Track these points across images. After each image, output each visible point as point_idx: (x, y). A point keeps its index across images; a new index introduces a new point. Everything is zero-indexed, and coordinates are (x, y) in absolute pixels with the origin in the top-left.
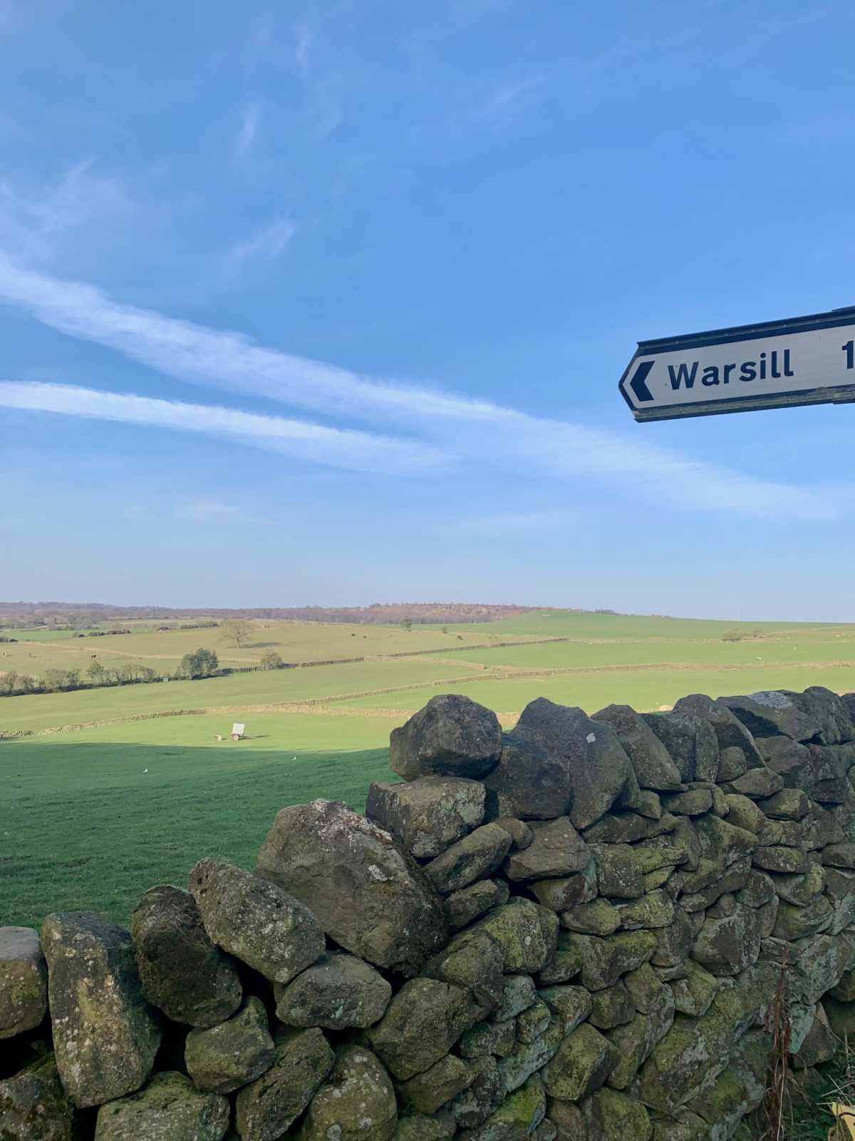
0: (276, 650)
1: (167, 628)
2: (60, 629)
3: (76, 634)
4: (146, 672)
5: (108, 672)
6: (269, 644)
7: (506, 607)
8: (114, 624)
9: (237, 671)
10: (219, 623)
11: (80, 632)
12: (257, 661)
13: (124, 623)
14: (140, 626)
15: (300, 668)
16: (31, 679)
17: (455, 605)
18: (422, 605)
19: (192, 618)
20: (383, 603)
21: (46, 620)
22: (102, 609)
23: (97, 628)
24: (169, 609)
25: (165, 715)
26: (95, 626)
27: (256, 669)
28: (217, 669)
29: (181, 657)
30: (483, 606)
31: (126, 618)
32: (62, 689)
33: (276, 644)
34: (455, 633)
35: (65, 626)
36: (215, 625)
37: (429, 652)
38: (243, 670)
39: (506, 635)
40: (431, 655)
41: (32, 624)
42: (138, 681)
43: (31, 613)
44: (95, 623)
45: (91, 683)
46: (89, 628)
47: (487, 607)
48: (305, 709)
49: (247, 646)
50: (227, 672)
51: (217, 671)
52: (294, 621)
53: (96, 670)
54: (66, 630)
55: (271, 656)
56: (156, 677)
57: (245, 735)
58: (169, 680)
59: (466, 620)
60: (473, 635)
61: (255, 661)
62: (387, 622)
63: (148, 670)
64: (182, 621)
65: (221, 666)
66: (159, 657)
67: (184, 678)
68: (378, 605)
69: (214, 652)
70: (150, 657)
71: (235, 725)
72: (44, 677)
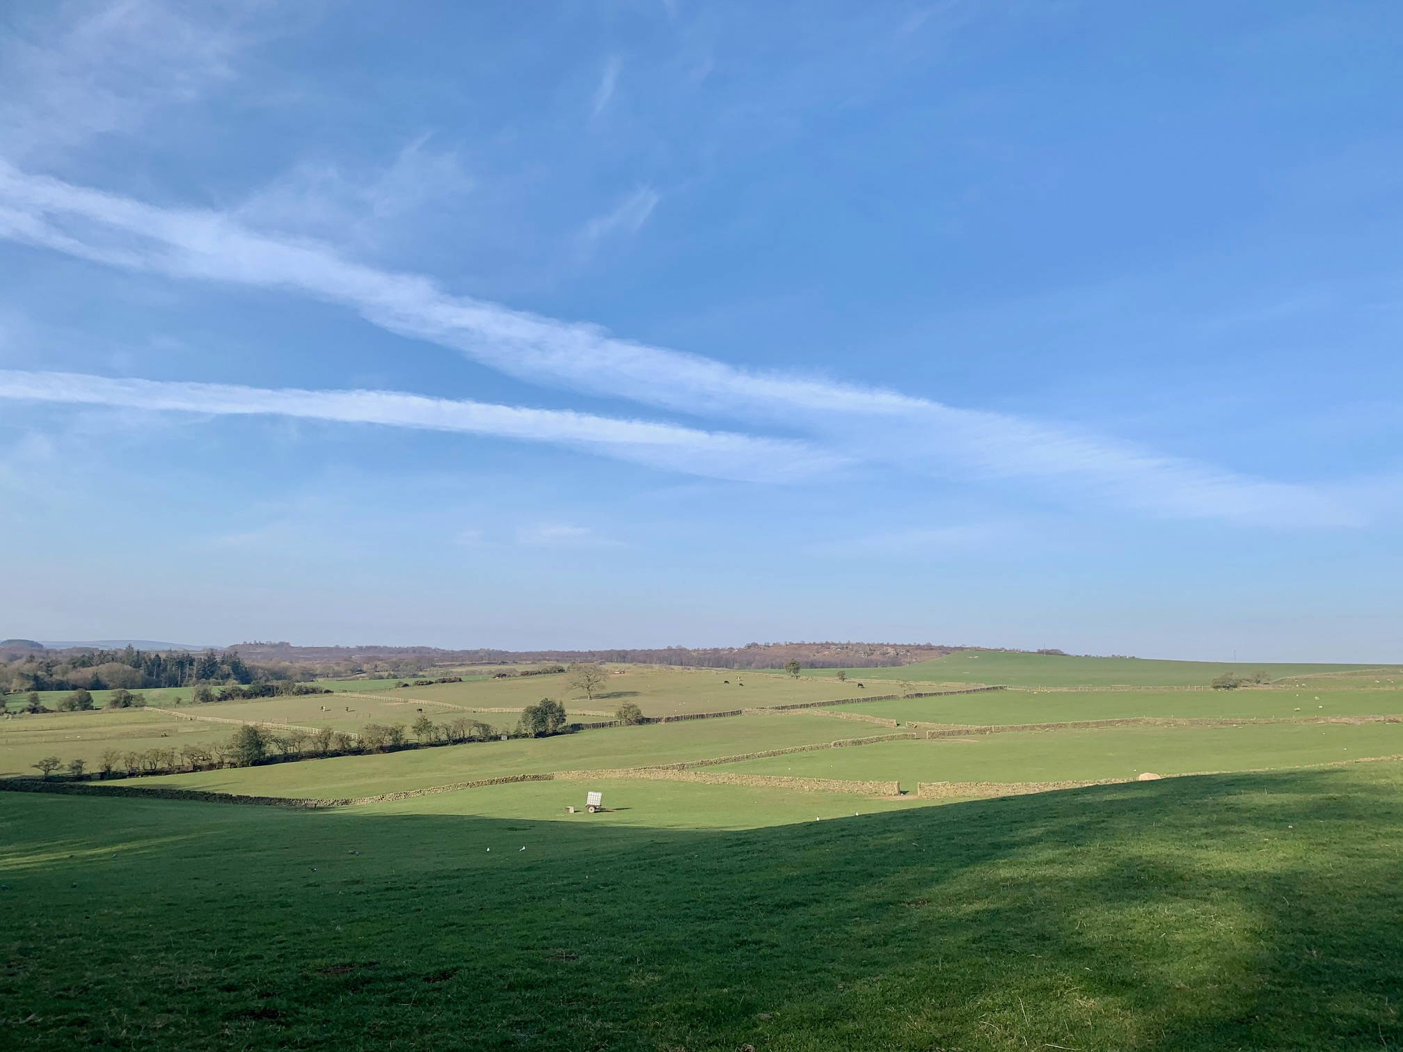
0: (631, 700)
1: (505, 675)
2: (381, 678)
3: (400, 683)
4: (481, 729)
5: (437, 728)
6: (625, 694)
7: (918, 647)
8: (442, 670)
9: (588, 726)
10: (566, 669)
11: (405, 681)
12: (611, 715)
13: (454, 670)
14: (473, 673)
15: (663, 723)
16: (348, 737)
17: (853, 645)
18: (810, 644)
19: (533, 663)
20: (761, 643)
21: (365, 667)
22: (429, 653)
23: (423, 676)
24: (507, 652)
25: (506, 781)
26: (421, 673)
27: (610, 724)
28: (564, 724)
29: (521, 710)
30: (888, 645)
31: (457, 663)
32: (384, 750)
33: (634, 694)
34: (853, 680)
35: (386, 673)
36: (561, 671)
37: (824, 704)
38: (596, 726)
39: (921, 683)
40: (827, 707)
41: (349, 672)
42: (471, 740)
43: (348, 659)
44: (421, 670)
45: (417, 741)
46: (414, 676)
47: (894, 646)
48: (672, 775)
49: (598, 697)
50: (576, 728)
51: (565, 727)
52: (654, 665)
53: (424, 726)
54: (387, 678)
55: (629, 709)
56: (492, 734)
57: (602, 807)
58: (508, 739)
59: (868, 664)
60: (877, 683)
61: (609, 714)
62: (767, 666)
63: (483, 726)
64: (521, 666)
65: (570, 721)
66: (496, 710)
67: (526, 736)
68: (755, 645)
69: (561, 703)
70: (486, 710)
71: (590, 793)
72: (364, 735)
